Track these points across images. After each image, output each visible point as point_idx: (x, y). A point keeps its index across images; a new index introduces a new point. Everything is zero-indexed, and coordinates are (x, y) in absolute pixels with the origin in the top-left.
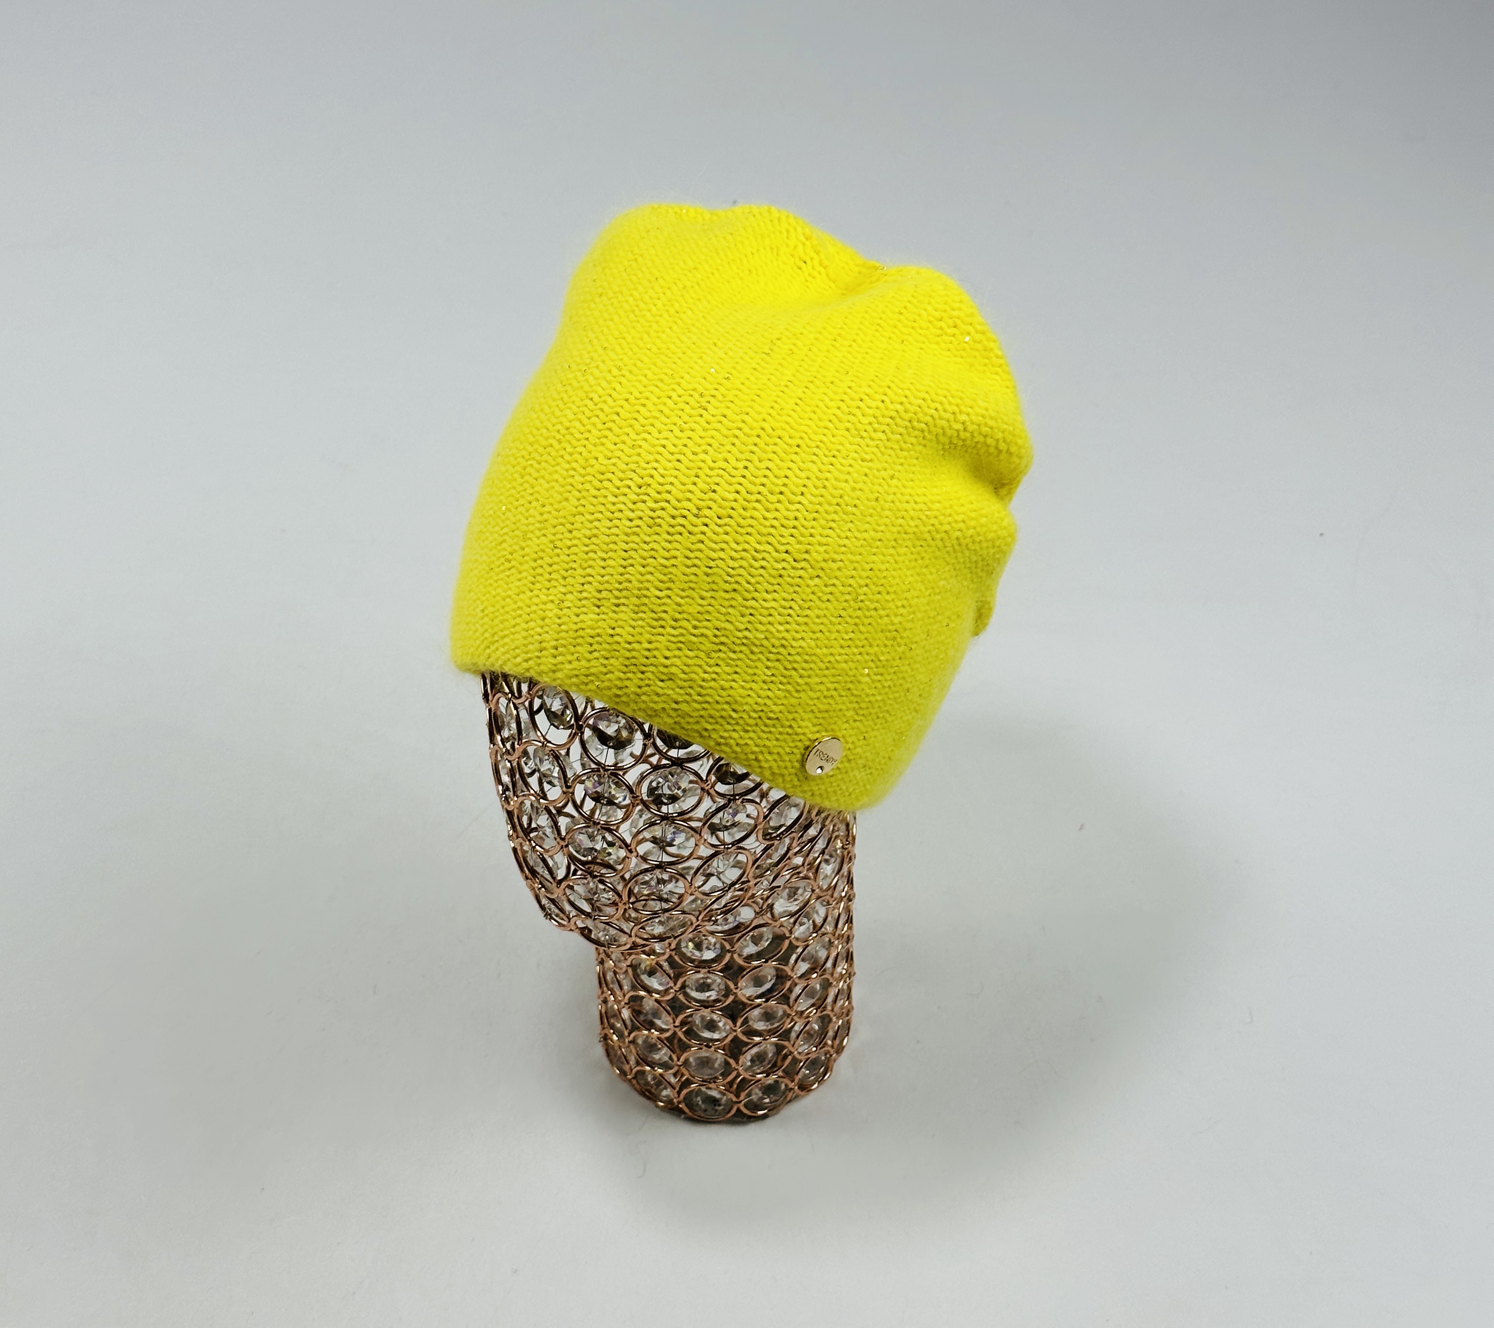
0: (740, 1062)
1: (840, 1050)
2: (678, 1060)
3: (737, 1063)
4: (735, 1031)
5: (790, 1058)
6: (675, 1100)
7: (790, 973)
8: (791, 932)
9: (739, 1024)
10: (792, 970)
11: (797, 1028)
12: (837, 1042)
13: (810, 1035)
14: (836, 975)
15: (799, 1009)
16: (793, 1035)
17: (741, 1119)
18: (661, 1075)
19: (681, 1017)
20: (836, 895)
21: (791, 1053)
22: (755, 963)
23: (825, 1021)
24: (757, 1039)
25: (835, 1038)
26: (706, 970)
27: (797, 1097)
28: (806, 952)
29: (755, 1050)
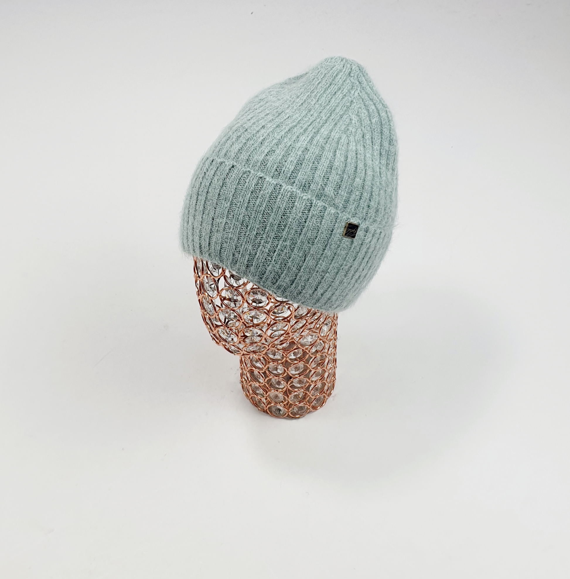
0: (289, 398)
1: (330, 394)
2: (266, 394)
3: (288, 398)
4: (287, 386)
5: (308, 398)
6: (265, 409)
7: (309, 366)
8: (309, 351)
9: (289, 383)
10: (310, 366)
11: (312, 386)
12: (329, 392)
13: (317, 389)
14: (328, 368)
15: (313, 380)
16: (311, 389)
17: (289, 417)
18: (260, 399)
19: (267, 379)
20: (328, 339)
21: (309, 396)
22: (296, 362)
23: (324, 385)
24: (296, 390)
25: (327, 390)
26: (277, 363)
27: (311, 411)
28: (316, 359)
29: (295, 393)
